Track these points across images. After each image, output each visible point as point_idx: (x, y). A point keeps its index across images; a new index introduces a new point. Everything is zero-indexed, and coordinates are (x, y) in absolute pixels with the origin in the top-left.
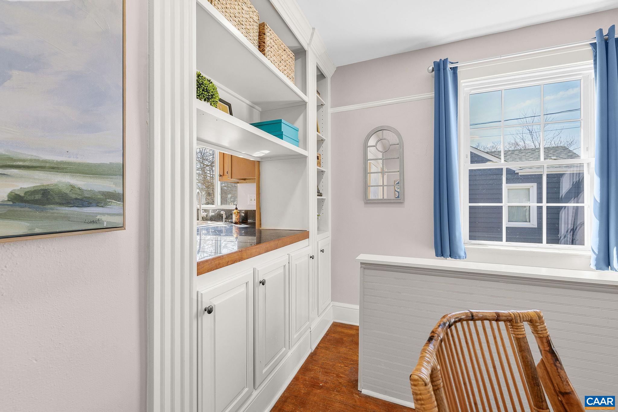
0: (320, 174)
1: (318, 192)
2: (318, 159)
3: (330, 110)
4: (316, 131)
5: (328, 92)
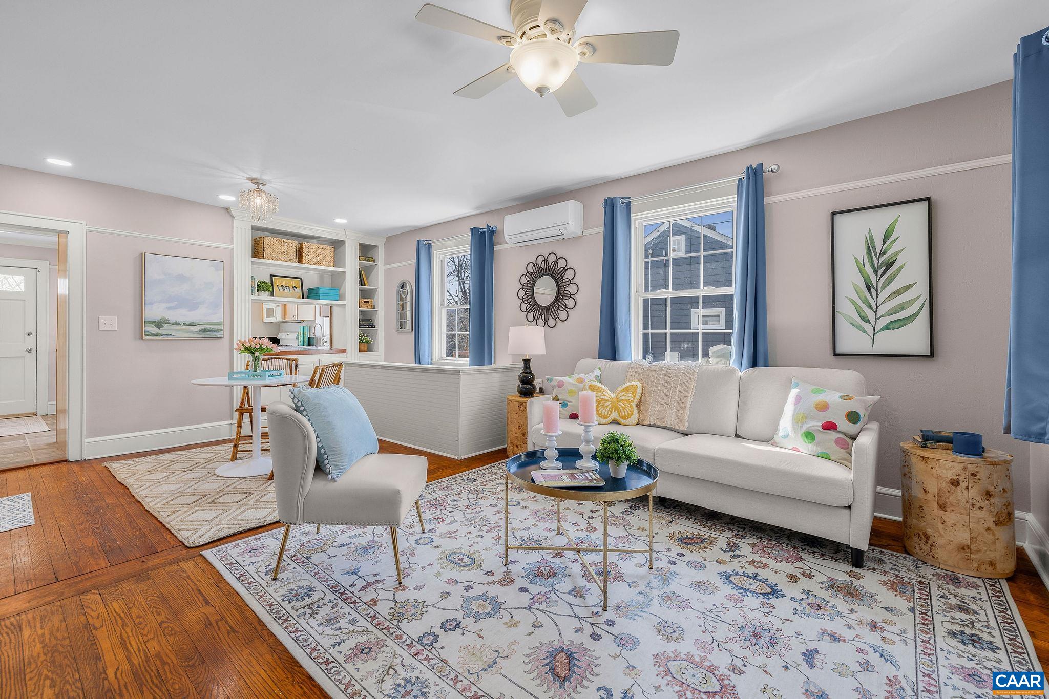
0: (373, 313)
1: (370, 325)
2: (367, 303)
3: (382, 268)
4: (358, 287)
5: (380, 255)
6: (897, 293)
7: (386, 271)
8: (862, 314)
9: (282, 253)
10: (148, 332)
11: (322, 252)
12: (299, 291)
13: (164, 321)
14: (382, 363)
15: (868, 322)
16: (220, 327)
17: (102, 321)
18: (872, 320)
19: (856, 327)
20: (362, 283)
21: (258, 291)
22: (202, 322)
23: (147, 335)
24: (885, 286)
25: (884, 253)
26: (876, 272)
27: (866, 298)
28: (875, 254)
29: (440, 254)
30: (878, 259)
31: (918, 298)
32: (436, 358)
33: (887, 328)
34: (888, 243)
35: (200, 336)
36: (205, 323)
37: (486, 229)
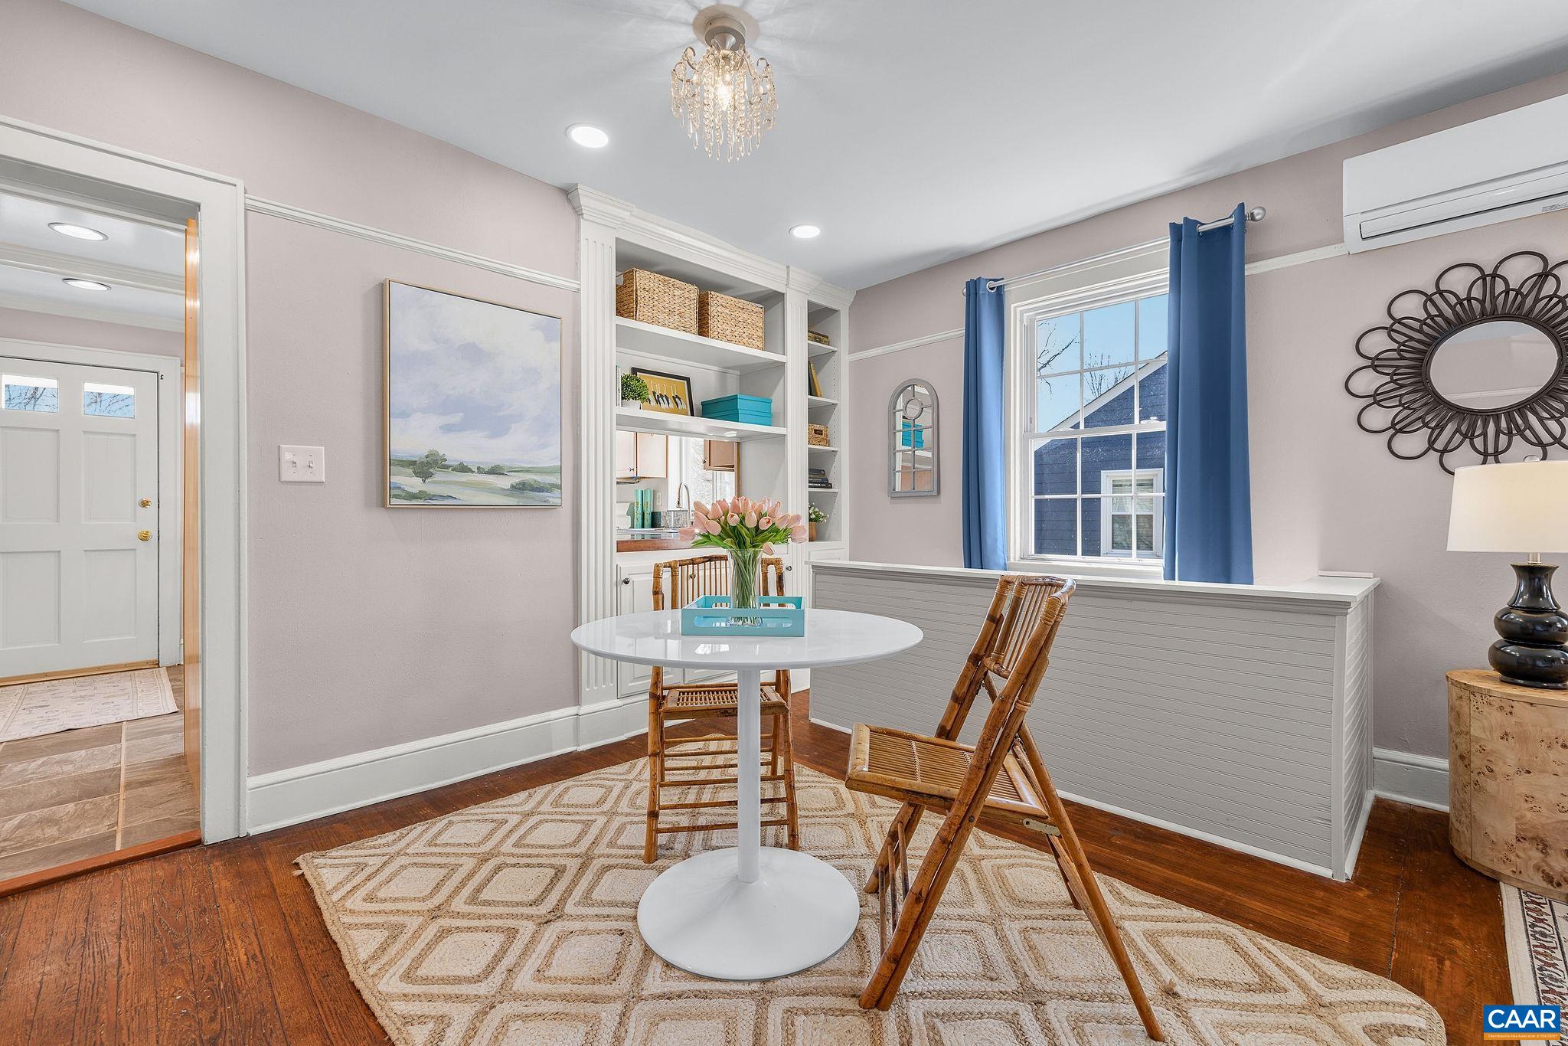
2: (819, 434)
3: (846, 358)
4: (806, 397)
5: (843, 332)
7: (855, 365)
9: (671, 312)
10: (399, 488)
11: (744, 316)
12: (684, 406)
13: (435, 462)
14: (846, 563)
16: (553, 479)
17: (287, 456)
20: (812, 390)
21: (623, 398)
22: (517, 465)
23: (397, 497)
29: (1022, 313)
32: (1014, 555)
35: (512, 501)
36: (524, 468)
37: (1230, 217)
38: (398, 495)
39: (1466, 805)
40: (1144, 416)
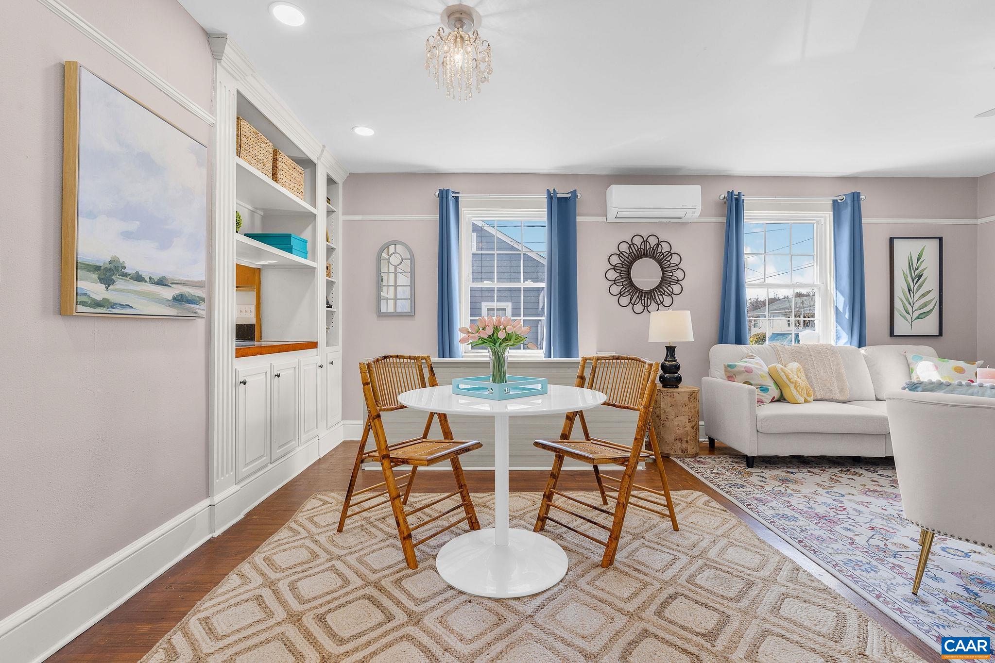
0: (330, 285)
1: (328, 303)
2: (327, 269)
3: (341, 217)
5: (340, 199)
6: (923, 295)
7: (346, 224)
8: (906, 309)
9: (259, 160)
11: (295, 174)
13: (116, 268)
15: (909, 313)
18: (911, 313)
19: (903, 317)
22: (176, 278)
23: (84, 304)
24: (918, 290)
25: (917, 269)
26: (913, 281)
27: (908, 297)
28: (913, 269)
30: (914, 272)
31: (933, 299)
33: (918, 318)
34: (919, 262)
35: (173, 312)
36: (182, 280)
37: (567, 194)
38: (85, 302)
39: (659, 433)
40: (525, 279)
